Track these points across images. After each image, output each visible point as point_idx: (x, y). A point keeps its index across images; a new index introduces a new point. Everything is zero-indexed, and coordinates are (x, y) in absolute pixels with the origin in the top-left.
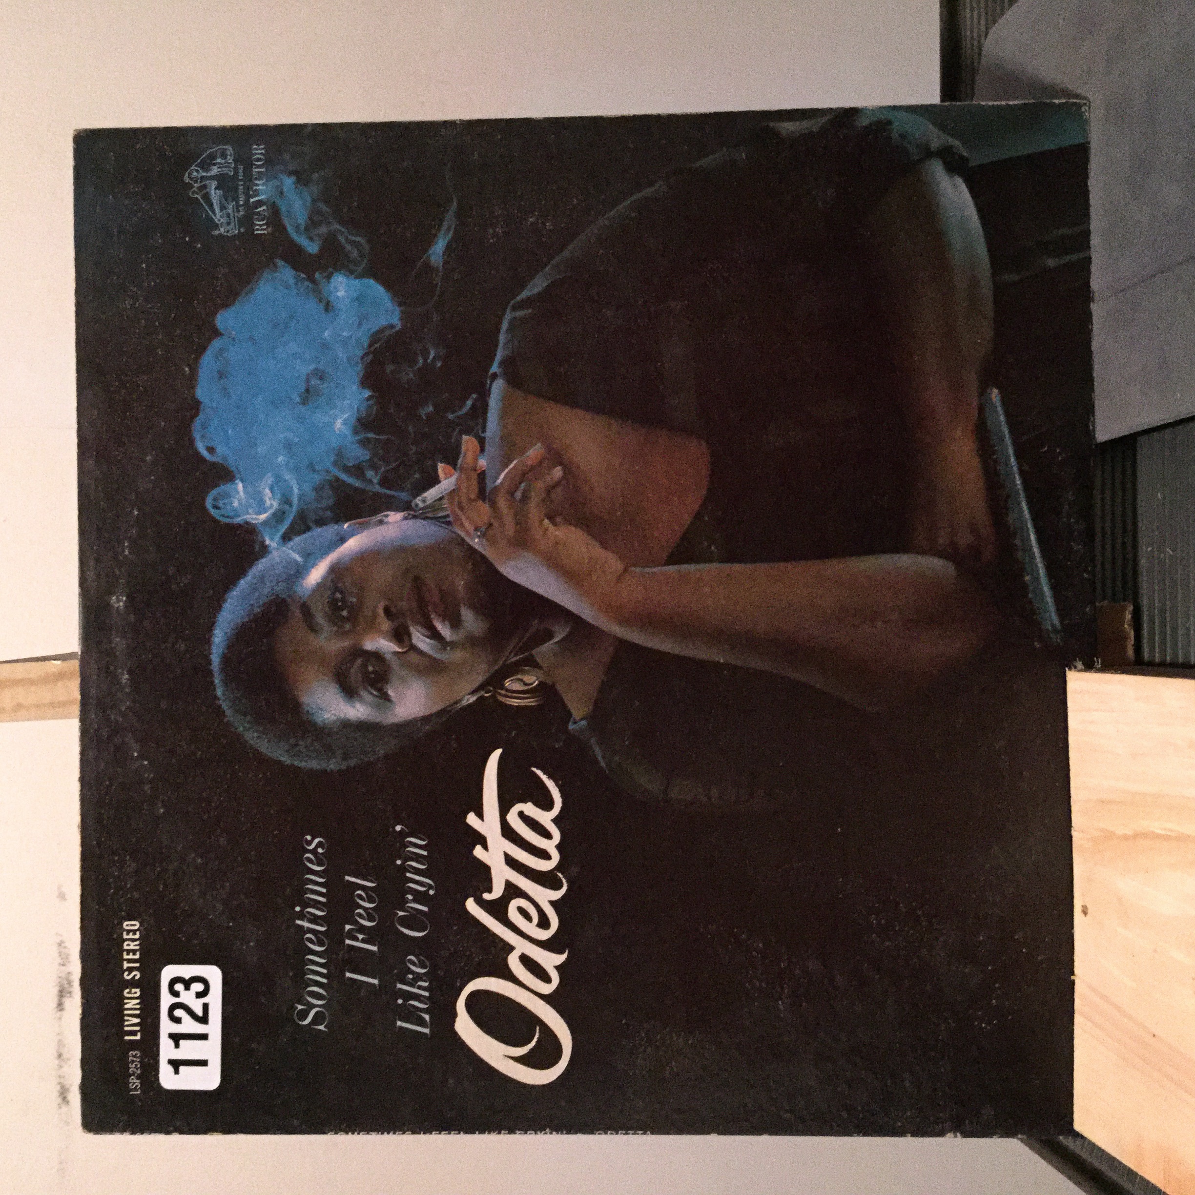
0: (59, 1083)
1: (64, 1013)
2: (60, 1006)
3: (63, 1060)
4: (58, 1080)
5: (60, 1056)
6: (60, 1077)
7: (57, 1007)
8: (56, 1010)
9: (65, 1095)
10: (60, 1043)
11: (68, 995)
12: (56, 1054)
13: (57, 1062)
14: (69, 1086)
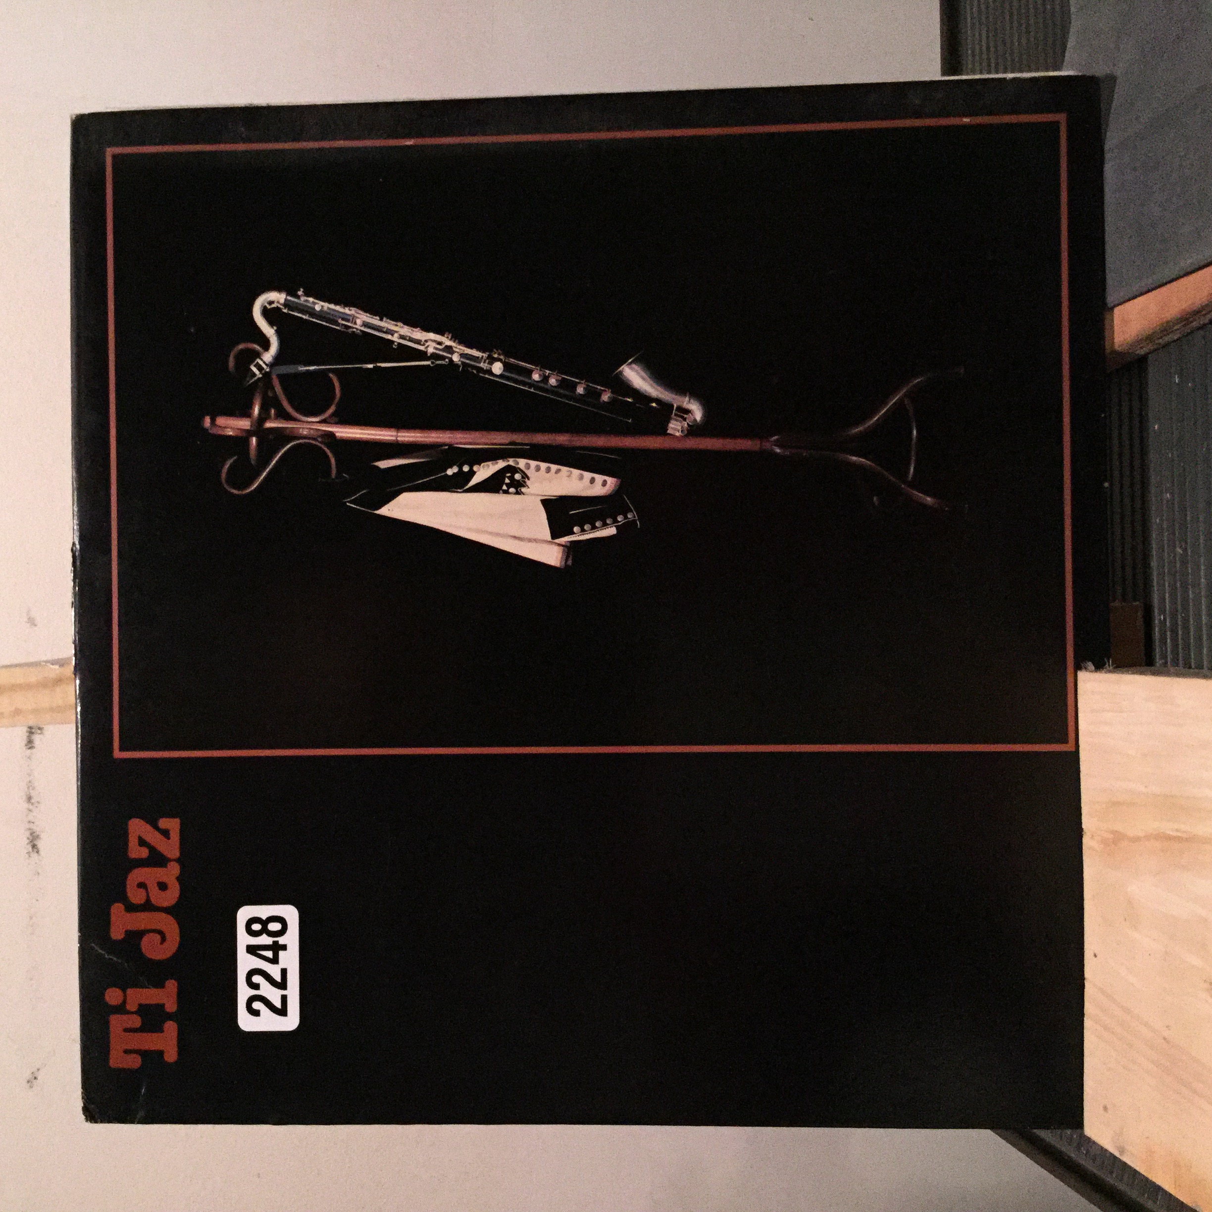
0: (30, 829)
1: (34, 750)
2: (30, 744)
3: (32, 804)
4: (28, 827)
5: (29, 799)
6: (29, 822)
7: (26, 746)
8: (24, 749)
9: (35, 842)
10: (30, 785)
11: (39, 732)
12: (24, 798)
13: (26, 805)
14: (38, 833)
